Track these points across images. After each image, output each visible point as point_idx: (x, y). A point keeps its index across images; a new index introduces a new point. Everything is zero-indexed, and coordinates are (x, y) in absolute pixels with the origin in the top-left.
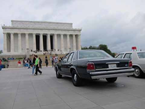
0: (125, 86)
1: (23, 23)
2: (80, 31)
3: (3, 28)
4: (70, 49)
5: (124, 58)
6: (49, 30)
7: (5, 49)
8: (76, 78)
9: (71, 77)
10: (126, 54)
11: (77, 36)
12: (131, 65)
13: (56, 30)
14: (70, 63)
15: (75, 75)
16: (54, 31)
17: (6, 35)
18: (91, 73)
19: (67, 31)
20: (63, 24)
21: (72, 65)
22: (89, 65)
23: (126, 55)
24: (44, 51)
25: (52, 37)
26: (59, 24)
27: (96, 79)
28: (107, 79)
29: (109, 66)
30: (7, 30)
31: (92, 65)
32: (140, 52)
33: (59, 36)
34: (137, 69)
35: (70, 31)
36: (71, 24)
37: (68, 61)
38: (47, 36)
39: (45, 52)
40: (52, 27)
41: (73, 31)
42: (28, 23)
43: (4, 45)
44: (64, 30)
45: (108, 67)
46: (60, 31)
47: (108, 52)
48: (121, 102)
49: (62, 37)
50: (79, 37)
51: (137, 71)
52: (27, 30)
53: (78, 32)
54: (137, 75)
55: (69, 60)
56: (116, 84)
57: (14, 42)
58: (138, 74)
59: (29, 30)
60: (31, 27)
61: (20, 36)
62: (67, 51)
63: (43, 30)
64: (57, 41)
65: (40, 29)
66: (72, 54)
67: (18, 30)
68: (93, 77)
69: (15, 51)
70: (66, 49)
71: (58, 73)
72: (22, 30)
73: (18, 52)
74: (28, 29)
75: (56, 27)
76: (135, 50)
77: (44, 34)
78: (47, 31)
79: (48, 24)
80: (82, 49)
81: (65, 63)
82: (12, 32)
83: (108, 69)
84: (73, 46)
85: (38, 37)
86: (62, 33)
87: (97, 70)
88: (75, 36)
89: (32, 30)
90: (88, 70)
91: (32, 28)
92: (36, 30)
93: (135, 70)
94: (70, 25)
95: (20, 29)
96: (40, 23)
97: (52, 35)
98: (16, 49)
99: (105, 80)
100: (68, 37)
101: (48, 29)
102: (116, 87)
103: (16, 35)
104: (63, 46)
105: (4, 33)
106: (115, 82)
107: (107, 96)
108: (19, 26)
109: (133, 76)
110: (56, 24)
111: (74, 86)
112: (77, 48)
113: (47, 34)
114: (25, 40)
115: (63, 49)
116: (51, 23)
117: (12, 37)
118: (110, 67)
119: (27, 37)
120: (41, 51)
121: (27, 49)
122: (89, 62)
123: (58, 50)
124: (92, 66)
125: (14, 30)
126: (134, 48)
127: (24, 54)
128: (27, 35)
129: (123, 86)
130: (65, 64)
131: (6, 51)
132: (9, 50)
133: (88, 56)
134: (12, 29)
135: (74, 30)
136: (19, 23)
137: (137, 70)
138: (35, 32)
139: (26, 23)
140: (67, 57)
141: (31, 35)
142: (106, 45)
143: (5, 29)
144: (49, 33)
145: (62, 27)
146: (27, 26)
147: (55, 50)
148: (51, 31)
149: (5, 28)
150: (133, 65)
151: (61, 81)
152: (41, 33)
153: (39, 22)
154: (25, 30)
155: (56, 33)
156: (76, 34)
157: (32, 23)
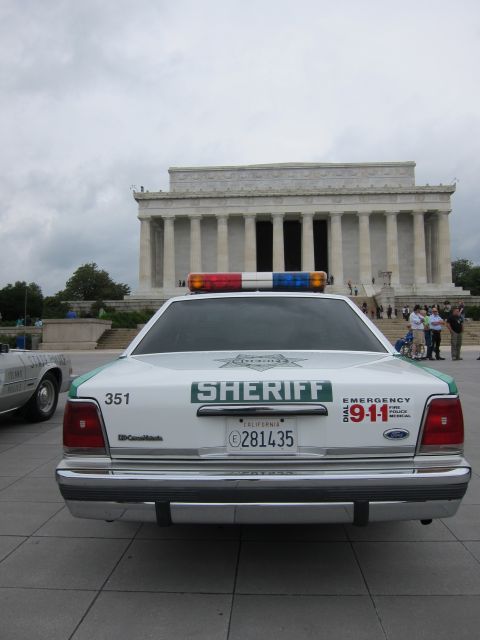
1: (212, 174)
2: (447, 193)
3: (137, 200)
6: (310, 199)
7: (142, 277)
13: (340, 195)
16: (329, 200)
17: (147, 225)
19: (386, 199)
20: (371, 171)
25: (321, 225)
26: (355, 171)
30: (152, 204)
33: (350, 219)
35: (399, 199)
36: (411, 166)
38: (300, 221)
40: (321, 185)
41: (413, 199)
42: (228, 174)
43: (142, 259)
44: (375, 194)
46: (357, 199)
49: (364, 223)
50: (442, 224)
52: (223, 202)
53: (437, 198)
57: (176, 252)
59: (229, 202)
61: (195, 225)
63: (286, 201)
64: (343, 242)
65: (274, 196)
67: (188, 204)
72: (202, 203)
74: (226, 198)
75: (337, 184)
77: (287, 215)
78: (300, 201)
79: (306, 172)
82: (169, 212)
84: (411, 263)
85: (264, 227)
86: (364, 208)
88: (423, 219)
89: (243, 202)
91: (241, 194)
92: (257, 202)
94: (402, 170)
95: (196, 201)
96: (276, 173)
97: (323, 218)
100: (392, 225)
101: (304, 196)
103: (182, 222)
104: (366, 261)
105: (141, 219)
108: (195, 189)
110: (339, 172)
113: (300, 216)
114: (216, 241)
115: (366, 276)
116: (318, 167)
117: (169, 229)
119: (223, 228)
125: (175, 204)
128: (224, 221)
131: (149, 281)
132: (157, 277)
134: (170, 202)
135: (421, 193)
136: (196, 176)
138: (254, 210)
139: (219, 174)
141: (236, 221)
143: (146, 203)
144: (308, 210)
145: (367, 184)
146: (220, 188)
148: (315, 200)
149: (145, 200)
152: (278, 210)
153: (269, 169)
154: (214, 204)
155: (335, 208)
156: (426, 207)
157: (244, 174)
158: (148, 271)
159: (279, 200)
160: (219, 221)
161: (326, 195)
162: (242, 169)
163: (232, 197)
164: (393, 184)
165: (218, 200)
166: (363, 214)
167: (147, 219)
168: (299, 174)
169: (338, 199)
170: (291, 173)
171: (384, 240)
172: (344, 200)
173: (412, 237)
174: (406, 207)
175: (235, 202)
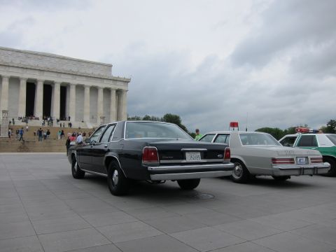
0: (214, 198)
2: (127, 82)
4: (103, 118)
5: (214, 141)
6: (59, 75)
8: (117, 178)
9: (106, 175)
10: (219, 135)
11: (119, 92)
12: (228, 156)
13: (76, 75)
14: (106, 147)
15: (116, 172)
16: (70, 77)
18: (150, 168)
19: (99, 81)
20: (91, 65)
21: (109, 151)
22: (148, 151)
23: (219, 138)
25: (64, 89)
26: (83, 64)
27: (159, 182)
28: (180, 182)
29: (187, 155)
31: (154, 151)
32: (245, 132)
33: (80, 88)
34: (238, 165)
35: (105, 81)
36: (111, 66)
37: (102, 142)
38: (52, 85)
40: (67, 68)
41: (111, 82)
42: (10, 53)
44: (94, 77)
45: (184, 158)
46: (84, 79)
47: (183, 128)
49: (87, 91)
50: (124, 96)
51: (238, 170)
52: (7, 68)
53: (122, 84)
54: (237, 177)
55: (105, 140)
58: (239, 176)
59: (11, 69)
60: (17, 62)
62: (96, 122)
63: (46, 73)
64: (76, 99)
65: (39, 70)
68: (154, 177)
70: (93, 118)
71: (76, 167)
74: (9, 66)
75: (75, 69)
76: (236, 128)
77: (46, 81)
78: (54, 75)
79: (57, 60)
81: (94, 145)
83: (184, 161)
84: (109, 113)
85: (31, 86)
86: (88, 83)
87: (162, 162)
88: (115, 92)
89: (20, 70)
90: (144, 162)
91: (19, 66)
92: (29, 71)
93: (235, 166)
94: (106, 67)
96: (39, 57)
97: (65, 85)
99: (176, 184)
100: (101, 93)
101: (56, 72)
102: (198, 198)
104: (87, 110)
106: (195, 189)
107: (181, 216)
109: (229, 178)
110: (75, 63)
111: (110, 195)
112: (118, 118)
113: (53, 83)
115: (87, 118)
116: (64, 58)
118: (190, 158)
119: (5, 84)
120: (38, 119)
121: (4, 112)
122: (147, 144)
124: (153, 154)
126: (234, 125)
128: (7, 79)
129: (211, 196)
130: (94, 147)
133: (143, 133)
135: (115, 80)
137: (237, 168)
138: (27, 76)
139: (4, 51)
140: (99, 134)
141: (15, 81)
142: (178, 115)
144: (58, 80)
145: (90, 71)
146: (8, 60)
147: (69, 118)
148: (62, 76)
150: (232, 157)
151: (82, 185)
152: (41, 78)
154: (2, 69)
155: (73, 81)
156: (118, 87)
157: (20, 54)
159: (42, 72)
160: (4, 79)
161: (69, 74)
162: (19, 51)
163: (13, 66)
164: (103, 74)
165: (4, 67)
166: (88, 86)
168: (53, 60)
169: (75, 76)
170: (48, 59)
171: (97, 101)
172: (78, 78)
173: (110, 100)
174: (108, 86)
175: (15, 70)
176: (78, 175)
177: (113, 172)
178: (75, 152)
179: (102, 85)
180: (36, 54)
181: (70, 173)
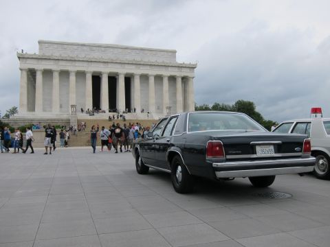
0: (292, 197)
1: (65, 46)
2: (192, 68)
3: (19, 58)
4: (169, 108)
5: (292, 132)
6: (123, 65)
7: (22, 105)
8: (181, 174)
9: (169, 171)
10: (297, 123)
11: (185, 80)
12: (308, 149)
13: (140, 64)
14: (168, 141)
15: (179, 168)
16: (134, 67)
17: (25, 74)
18: (215, 164)
19: (164, 69)
20: (154, 53)
21: (173, 145)
22: (212, 146)
23: (298, 125)
24: (110, 111)
25: (128, 80)
26: (146, 52)
27: (228, 179)
28: (251, 179)
29: (258, 149)
30: (29, 61)
31: (219, 145)
33: (145, 78)
34: (323, 158)
35: (170, 69)
36: (174, 52)
37: (164, 135)
38: (117, 77)
39: (111, 114)
40: (130, 58)
41: (176, 69)
42: (75, 47)
43: (21, 95)
44: (158, 65)
45: (255, 152)
46: (148, 67)
47: (257, 117)
48: (283, 232)
49: (152, 80)
50: (190, 83)
51: (323, 164)
52: (74, 63)
53: (188, 70)
54: (321, 173)
55: (167, 134)
56: (272, 191)
57: (43, 90)
58: (324, 171)
59: (77, 64)
60: (82, 56)
61: (56, 75)
62: (162, 113)
63: (110, 65)
64: (141, 90)
66: (174, 120)
67: (52, 62)
68: (220, 174)
69: (44, 110)
70: (159, 108)
71: (139, 162)
72: (61, 63)
73: (51, 111)
74: (75, 61)
75: (138, 58)
76: (319, 115)
77: (110, 73)
78: (118, 66)
79: (120, 50)
80: (196, 109)
81: (157, 139)
82: (40, 66)
83: (254, 156)
84: (175, 102)
85: (96, 79)
86: (152, 72)
87: (228, 157)
88: (181, 80)
89: (85, 64)
90: (208, 158)
91: (85, 59)
92: (93, 64)
93: (318, 160)
94: (170, 54)
95: (57, 61)
96: (103, 49)
97: (129, 76)
98: (48, 104)
99: (247, 181)
100: (166, 81)
101: (120, 63)
102: (273, 198)
103: (48, 73)
104: (152, 101)
105: (21, 70)
106: (271, 186)
107: (251, 218)
108: (57, 54)
109: (313, 174)
110: (138, 52)
111: (175, 192)
112: (185, 107)
113: (117, 74)
114: (69, 86)
115: (152, 109)
117: (39, 77)
118: (260, 152)
119: (73, 78)
120: (104, 112)
121: (72, 106)
122: (211, 138)
123: (143, 111)
124: (218, 148)
125: (44, 62)
126: (316, 111)
127: (65, 116)
128: (74, 74)
129: (288, 196)
130: (157, 141)
131: (25, 108)
132: (31, 106)
134: (40, 61)
135: (180, 67)
136: (56, 46)
137: (321, 162)
138: (92, 69)
139: (70, 46)
140: (162, 126)
141: (81, 75)
142: (251, 101)
143: (24, 60)
144: (122, 71)
145: (153, 59)
146: (73, 55)
148: (126, 66)
149: (24, 58)
150: (312, 149)
151: (145, 181)
152: (105, 70)
154: (69, 64)
155: (137, 71)
156: (183, 74)
157: (85, 48)
158: (25, 102)
159: (106, 64)
160: (71, 74)
161: (132, 64)
162: (83, 45)
163: (79, 61)
164: (167, 61)
165: (71, 62)
166: (151, 75)
167: (25, 70)
168: (116, 51)
169: (139, 66)
170: (112, 50)
171: (162, 90)
172: (142, 68)
174: (173, 74)
175: (80, 64)
176: (143, 170)
177: (176, 168)
178: (138, 146)
179: (166, 73)
180: (100, 46)
181: (134, 168)
